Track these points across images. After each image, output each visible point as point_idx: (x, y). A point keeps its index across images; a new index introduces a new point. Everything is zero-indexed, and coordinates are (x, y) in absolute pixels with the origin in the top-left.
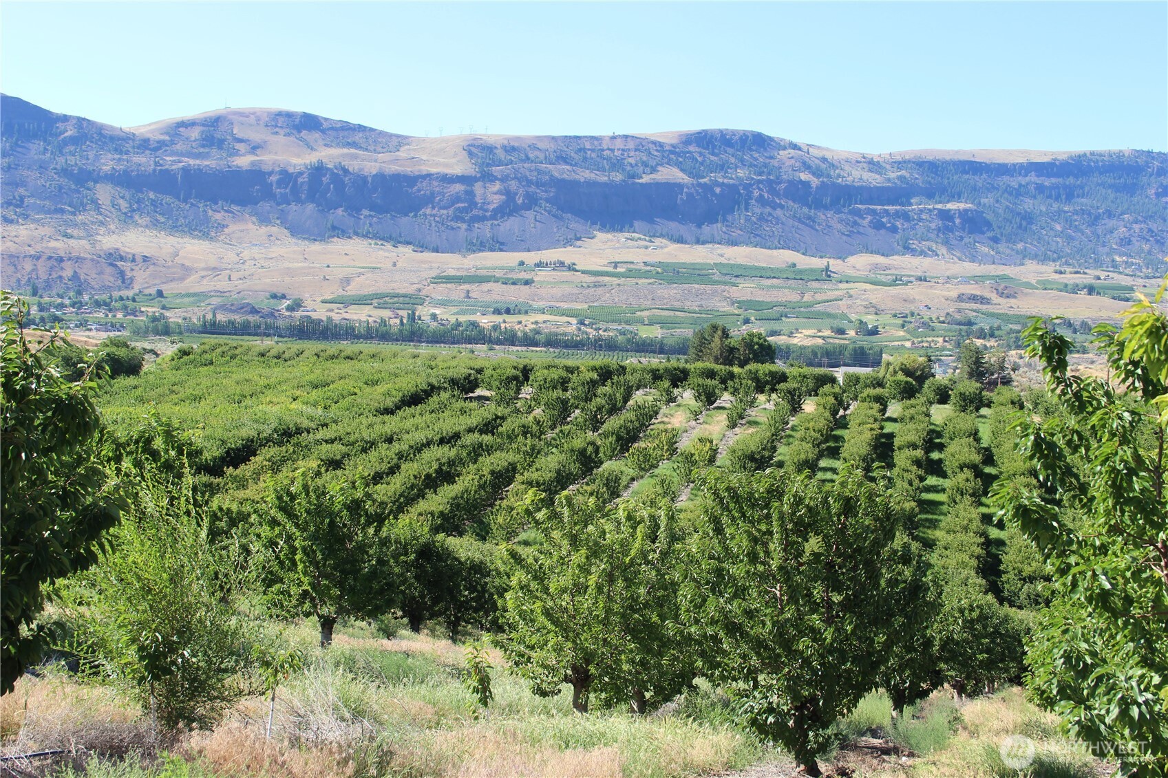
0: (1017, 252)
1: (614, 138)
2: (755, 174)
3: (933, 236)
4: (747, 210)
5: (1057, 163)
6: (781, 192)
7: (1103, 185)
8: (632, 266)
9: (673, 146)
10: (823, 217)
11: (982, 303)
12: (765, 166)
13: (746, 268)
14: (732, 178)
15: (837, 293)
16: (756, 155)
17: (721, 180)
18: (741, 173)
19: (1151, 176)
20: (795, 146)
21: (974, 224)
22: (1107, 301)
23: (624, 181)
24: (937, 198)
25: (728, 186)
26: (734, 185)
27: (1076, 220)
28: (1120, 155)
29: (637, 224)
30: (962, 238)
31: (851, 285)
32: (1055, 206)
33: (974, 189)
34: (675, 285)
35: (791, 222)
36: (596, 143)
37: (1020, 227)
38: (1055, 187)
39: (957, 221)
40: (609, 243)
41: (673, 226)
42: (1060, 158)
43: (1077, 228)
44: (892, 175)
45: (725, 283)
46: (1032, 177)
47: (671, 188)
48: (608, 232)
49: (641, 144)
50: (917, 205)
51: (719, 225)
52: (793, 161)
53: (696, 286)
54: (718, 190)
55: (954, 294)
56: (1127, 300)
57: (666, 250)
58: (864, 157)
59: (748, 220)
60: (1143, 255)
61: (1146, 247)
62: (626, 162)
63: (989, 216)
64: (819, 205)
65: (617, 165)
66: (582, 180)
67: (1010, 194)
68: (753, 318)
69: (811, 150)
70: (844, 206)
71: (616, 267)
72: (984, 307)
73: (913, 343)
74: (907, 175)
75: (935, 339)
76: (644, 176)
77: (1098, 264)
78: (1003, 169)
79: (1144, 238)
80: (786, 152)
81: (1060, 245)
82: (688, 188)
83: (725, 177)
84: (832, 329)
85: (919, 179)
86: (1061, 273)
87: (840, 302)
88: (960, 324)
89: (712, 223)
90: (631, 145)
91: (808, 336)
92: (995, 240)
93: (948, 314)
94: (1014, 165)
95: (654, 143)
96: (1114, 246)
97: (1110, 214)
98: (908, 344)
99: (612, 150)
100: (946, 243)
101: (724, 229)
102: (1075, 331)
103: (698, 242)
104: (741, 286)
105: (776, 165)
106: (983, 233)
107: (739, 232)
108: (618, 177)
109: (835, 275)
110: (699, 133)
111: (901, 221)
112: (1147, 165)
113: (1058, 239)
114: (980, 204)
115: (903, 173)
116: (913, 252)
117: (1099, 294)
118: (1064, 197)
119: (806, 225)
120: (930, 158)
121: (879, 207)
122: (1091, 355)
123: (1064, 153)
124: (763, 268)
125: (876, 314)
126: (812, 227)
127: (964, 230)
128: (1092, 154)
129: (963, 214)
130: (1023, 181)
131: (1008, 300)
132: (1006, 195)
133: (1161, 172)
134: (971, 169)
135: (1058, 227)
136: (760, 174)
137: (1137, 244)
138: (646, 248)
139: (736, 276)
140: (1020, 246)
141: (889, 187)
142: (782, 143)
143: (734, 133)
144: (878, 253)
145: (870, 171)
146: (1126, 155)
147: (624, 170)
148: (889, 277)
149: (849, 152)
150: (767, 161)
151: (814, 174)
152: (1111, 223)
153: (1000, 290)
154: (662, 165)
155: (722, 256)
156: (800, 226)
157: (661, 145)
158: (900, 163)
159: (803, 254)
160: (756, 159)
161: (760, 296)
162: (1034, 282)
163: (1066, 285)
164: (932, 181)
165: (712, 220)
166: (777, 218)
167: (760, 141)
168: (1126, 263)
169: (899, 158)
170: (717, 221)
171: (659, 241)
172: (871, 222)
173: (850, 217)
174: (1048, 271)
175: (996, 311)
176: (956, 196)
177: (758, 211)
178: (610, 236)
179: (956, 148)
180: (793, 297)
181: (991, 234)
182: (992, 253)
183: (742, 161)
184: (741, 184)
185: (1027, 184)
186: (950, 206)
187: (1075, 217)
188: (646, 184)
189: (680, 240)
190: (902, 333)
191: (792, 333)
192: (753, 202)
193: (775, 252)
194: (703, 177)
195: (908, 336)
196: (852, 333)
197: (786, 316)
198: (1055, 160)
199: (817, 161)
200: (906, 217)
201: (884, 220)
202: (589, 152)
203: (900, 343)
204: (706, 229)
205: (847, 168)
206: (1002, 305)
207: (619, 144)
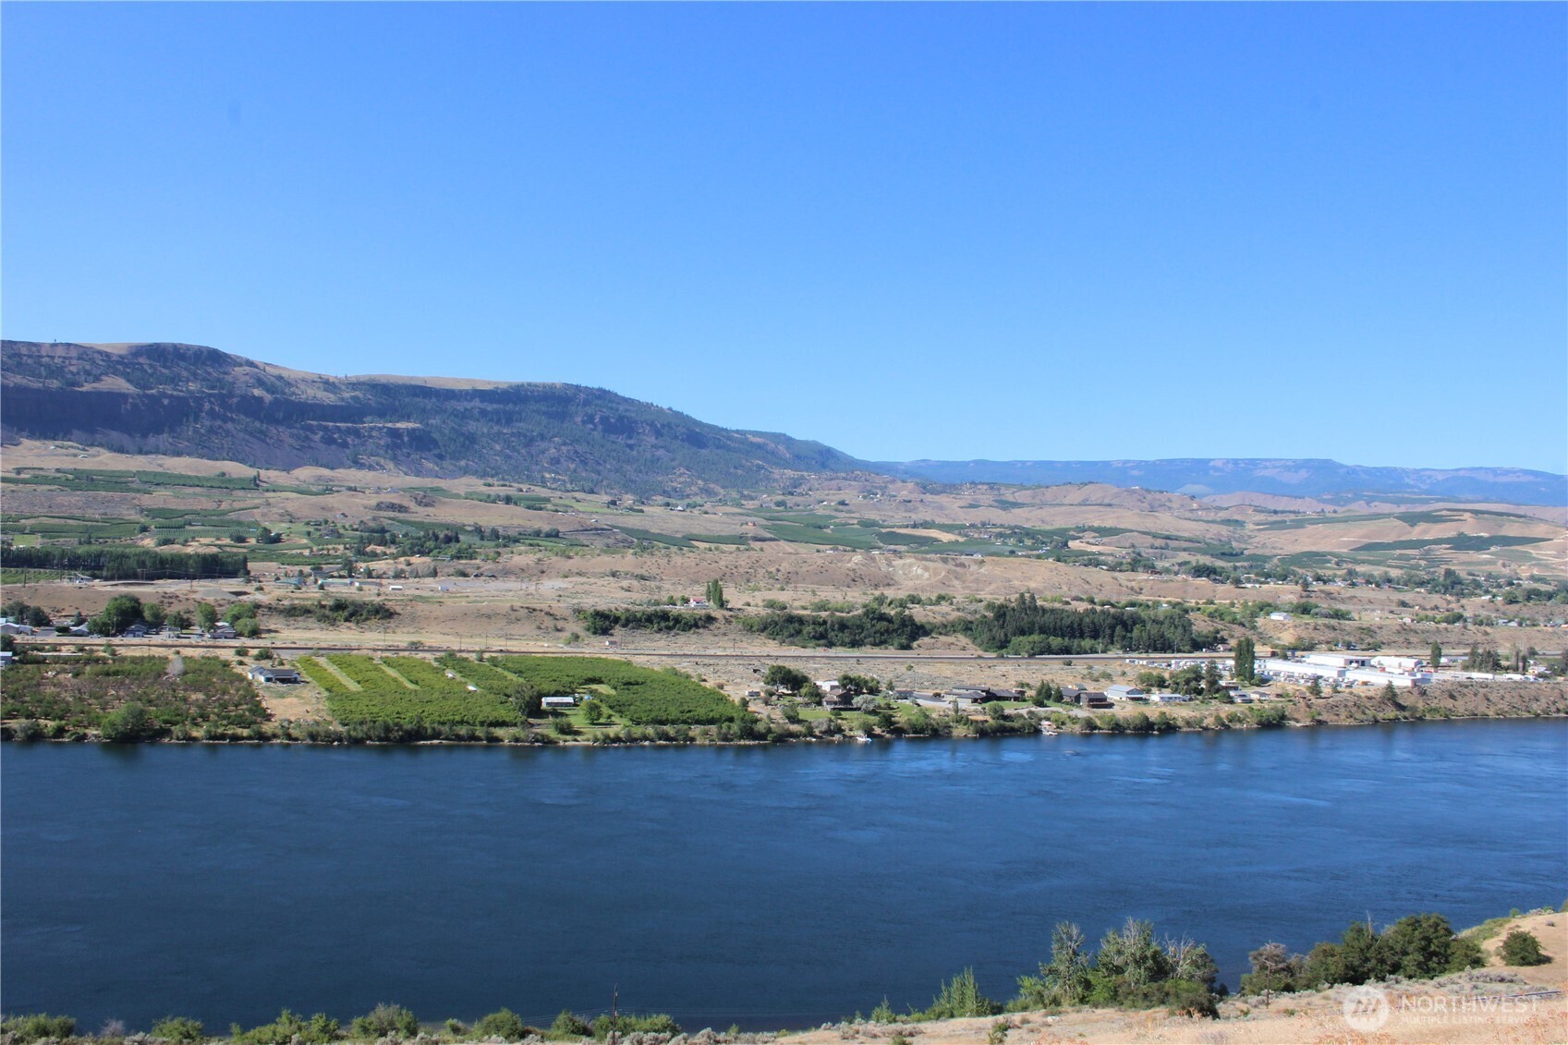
0: (460, 469)
1: (54, 345)
2: (207, 388)
3: (382, 452)
4: (196, 421)
5: (499, 391)
6: (233, 406)
7: (538, 412)
8: (41, 473)
9: (120, 356)
10: (275, 431)
11: (399, 511)
12: (219, 380)
13: (170, 476)
14: (181, 391)
15: (257, 501)
16: (210, 370)
17: (170, 392)
18: (192, 386)
19: (578, 405)
20: (251, 364)
21: (421, 442)
22: (520, 510)
23: (61, 388)
24: (388, 418)
25: (178, 398)
26: (183, 398)
27: (513, 442)
28: (552, 387)
29: (76, 432)
30: (409, 455)
31: (279, 494)
32: (496, 429)
33: (424, 410)
34: (78, 493)
35: (242, 435)
36: (34, 349)
37: (463, 446)
38: (496, 412)
39: (406, 439)
40: (35, 451)
41: (114, 434)
42: (500, 386)
43: (514, 449)
44: (346, 395)
45: (138, 491)
46: (477, 403)
47: (116, 398)
48: (38, 439)
49: (85, 353)
50: (369, 423)
51: (165, 436)
52: (248, 378)
53: (104, 493)
54: (166, 402)
55: (373, 502)
56: (541, 509)
57: (98, 459)
58: (320, 378)
59: (196, 431)
60: (568, 473)
61: (572, 466)
62: (66, 370)
63: (436, 436)
64: (272, 420)
65: (56, 372)
66: (11, 385)
67: (456, 416)
68: (153, 527)
69: (268, 368)
70: (296, 422)
71: (19, 473)
72: (401, 516)
73: (312, 551)
74: (361, 396)
75: (337, 546)
76: (85, 384)
77: (530, 479)
78: (450, 395)
79: (571, 458)
80: (241, 369)
81: (499, 463)
82: (133, 398)
83: (176, 390)
84: (232, 537)
85: (372, 399)
86: (490, 485)
87: (255, 510)
88: (373, 531)
89: (159, 434)
90: (74, 353)
91: (202, 545)
92: (441, 457)
93: (362, 522)
94: (461, 391)
95: (100, 353)
96: (546, 465)
97: (543, 437)
98: (307, 552)
99: (53, 358)
100: (394, 459)
101: (170, 440)
102: (482, 539)
103: (140, 452)
104: (155, 494)
105: (231, 380)
106: (430, 450)
107: (187, 443)
108: (55, 384)
109: (265, 485)
110: (150, 346)
111: (352, 437)
112: (575, 395)
113: (498, 458)
114: (428, 424)
115: (357, 393)
116: (360, 466)
117: (516, 504)
118: (503, 421)
119: (258, 439)
120: (383, 381)
121: (331, 424)
122: (478, 561)
123: (506, 383)
124: (189, 477)
125: (291, 522)
126: (264, 441)
127: (411, 448)
128: (529, 384)
129: (411, 432)
130: (469, 405)
131: (426, 509)
132: (452, 417)
133: (586, 403)
134: (421, 391)
135: (498, 447)
136: (213, 388)
137: (565, 463)
138: (75, 456)
139: (157, 484)
140: (463, 463)
141: (342, 406)
142: (238, 360)
143: (188, 348)
144: (326, 466)
145: (325, 390)
146: (558, 387)
147: (63, 377)
148: (320, 487)
149: (306, 373)
150: (222, 376)
151: (268, 391)
152: (544, 445)
153: (419, 499)
154: (106, 374)
155: (160, 466)
156: (251, 439)
157: (108, 355)
158: (354, 384)
159: (251, 466)
160: (209, 374)
161: (174, 504)
162: (463, 494)
163: (489, 496)
164: (384, 402)
165: (159, 431)
166: (228, 433)
167: (215, 358)
168: (554, 479)
169: (354, 380)
170: (162, 432)
171: (93, 450)
172: (322, 437)
173: (301, 432)
174: (477, 484)
175: (413, 520)
176: (408, 418)
177: (207, 423)
178: (37, 443)
179: (411, 374)
180: (210, 505)
181: (437, 452)
182: (437, 468)
183: (195, 375)
184: (191, 397)
185: (472, 408)
186: (399, 425)
187: (513, 439)
188: (88, 393)
189: (121, 450)
190: (305, 541)
191: (186, 541)
192: (204, 414)
193: (219, 463)
194: (152, 388)
195: (311, 544)
196: (253, 541)
197: (190, 525)
198: (497, 388)
199: (273, 379)
200: (357, 433)
201: (335, 436)
202: (25, 358)
203: (299, 551)
204: (152, 440)
205: (303, 387)
206: (420, 514)
207: (60, 352)
